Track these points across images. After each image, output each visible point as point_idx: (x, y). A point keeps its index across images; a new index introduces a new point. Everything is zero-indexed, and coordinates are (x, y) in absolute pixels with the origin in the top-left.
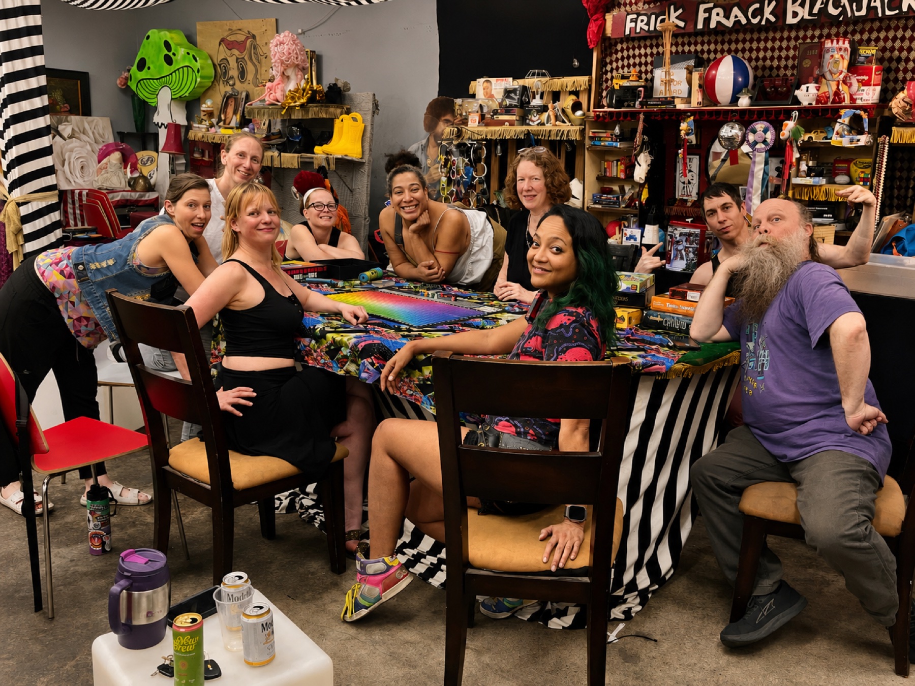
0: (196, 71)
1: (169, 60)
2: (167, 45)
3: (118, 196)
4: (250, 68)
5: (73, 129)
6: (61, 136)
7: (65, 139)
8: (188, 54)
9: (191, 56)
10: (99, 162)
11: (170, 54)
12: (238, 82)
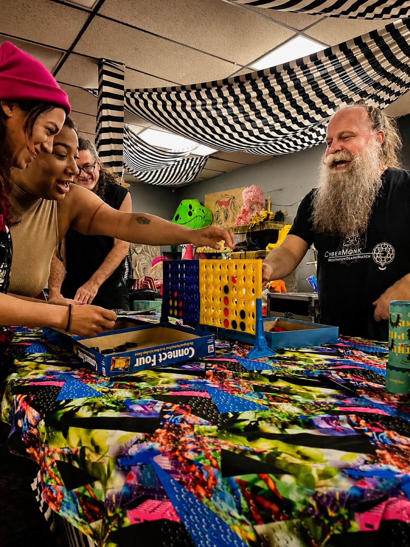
0: (203, 218)
1: (190, 214)
2: (190, 207)
3: (158, 282)
4: (230, 213)
5: (142, 249)
6: (136, 252)
7: (137, 254)
8: (200, 209)
9: (201, 210)
10: (153, 266)
11: (191, 211)
12: (223, 222)
